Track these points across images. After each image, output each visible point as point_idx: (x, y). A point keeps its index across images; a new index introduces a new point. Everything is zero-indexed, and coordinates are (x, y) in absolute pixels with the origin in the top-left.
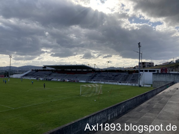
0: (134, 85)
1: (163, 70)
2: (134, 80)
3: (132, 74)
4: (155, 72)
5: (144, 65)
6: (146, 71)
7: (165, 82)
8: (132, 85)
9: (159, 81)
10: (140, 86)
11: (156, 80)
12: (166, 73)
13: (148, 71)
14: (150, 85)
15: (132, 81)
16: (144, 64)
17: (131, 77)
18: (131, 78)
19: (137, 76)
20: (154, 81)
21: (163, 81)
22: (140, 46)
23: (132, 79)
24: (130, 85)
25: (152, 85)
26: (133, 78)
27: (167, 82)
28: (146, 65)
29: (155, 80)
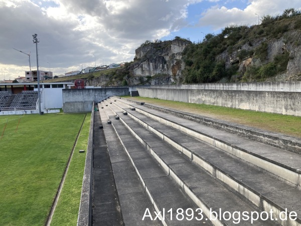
0: (29, 112)
1: (78, 84)
2: (27, 103)
3: (21, 93)
4: (63, 87)
5: (35, 77)
6: (47, 86)
7: (82, 102)
8: (25, 113)
9: (74, 102)
10: (42, 113)
11: (69, 101)
12: (83, 89)
13: (51, 86)
14: (59, 110)
15: (24, 106)
16: (36, 75)
17: (20, 98)
18: (21, 100)
19: (32, 96)
20: (66, 103)
21: (79, 102)
22: (36, 40)
23: (24, 103)
24: (21, 113)
25: (61, 109)
26: (24, 101)
27: (85, 102)
28: (41, 76)
29: (67, 101)
